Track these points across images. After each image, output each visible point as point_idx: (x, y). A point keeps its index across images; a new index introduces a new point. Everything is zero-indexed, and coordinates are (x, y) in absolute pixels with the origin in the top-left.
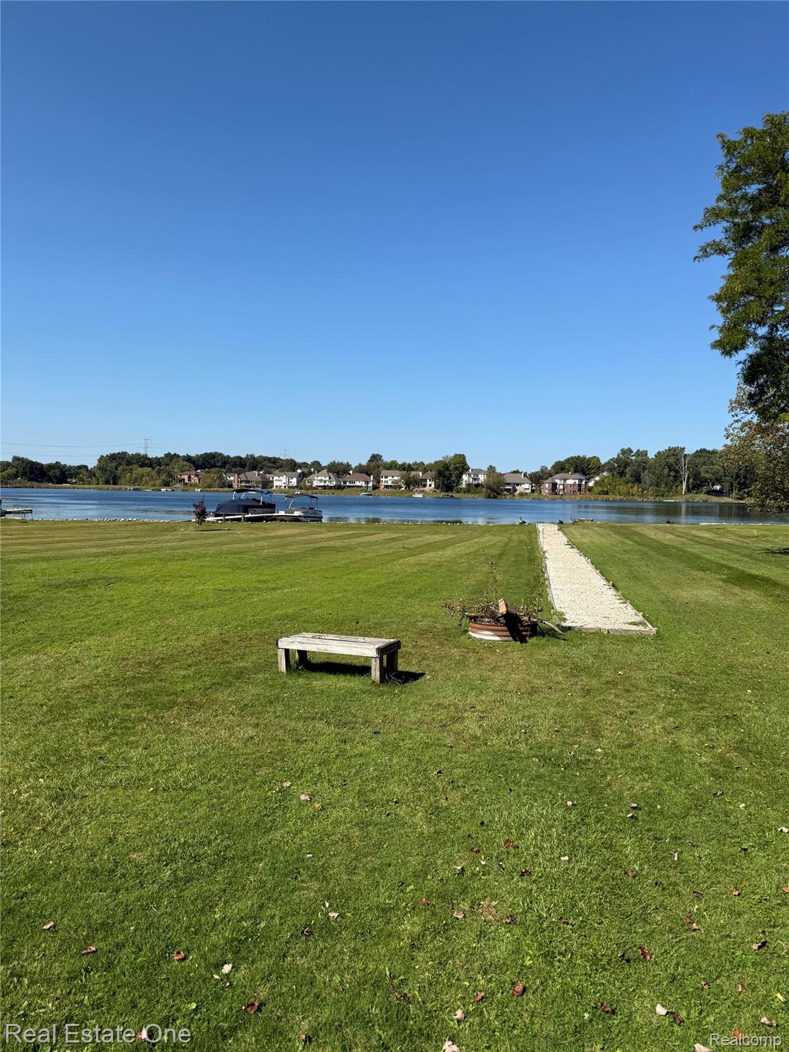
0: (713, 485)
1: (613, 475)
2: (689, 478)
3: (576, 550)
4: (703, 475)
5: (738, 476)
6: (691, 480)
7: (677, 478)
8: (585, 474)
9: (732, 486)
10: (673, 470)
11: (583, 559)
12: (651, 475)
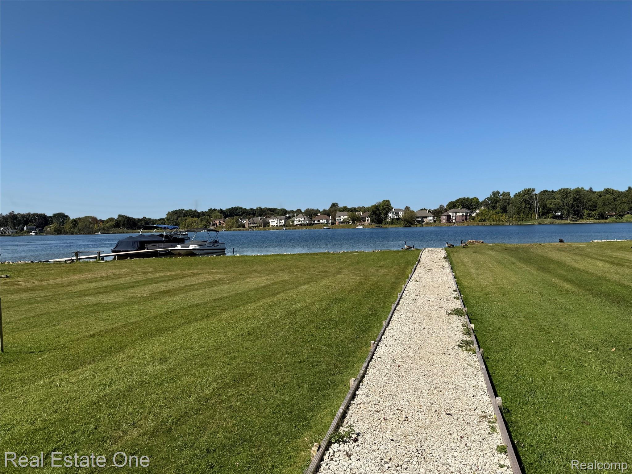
0: (556, 212)
1: (488, 208)
2: (539, 208)
4: (548, 206)
6: (541, 210)
7: (531, 209)
9: (569, 212)
10: (528, 204)
12: (513, 207)
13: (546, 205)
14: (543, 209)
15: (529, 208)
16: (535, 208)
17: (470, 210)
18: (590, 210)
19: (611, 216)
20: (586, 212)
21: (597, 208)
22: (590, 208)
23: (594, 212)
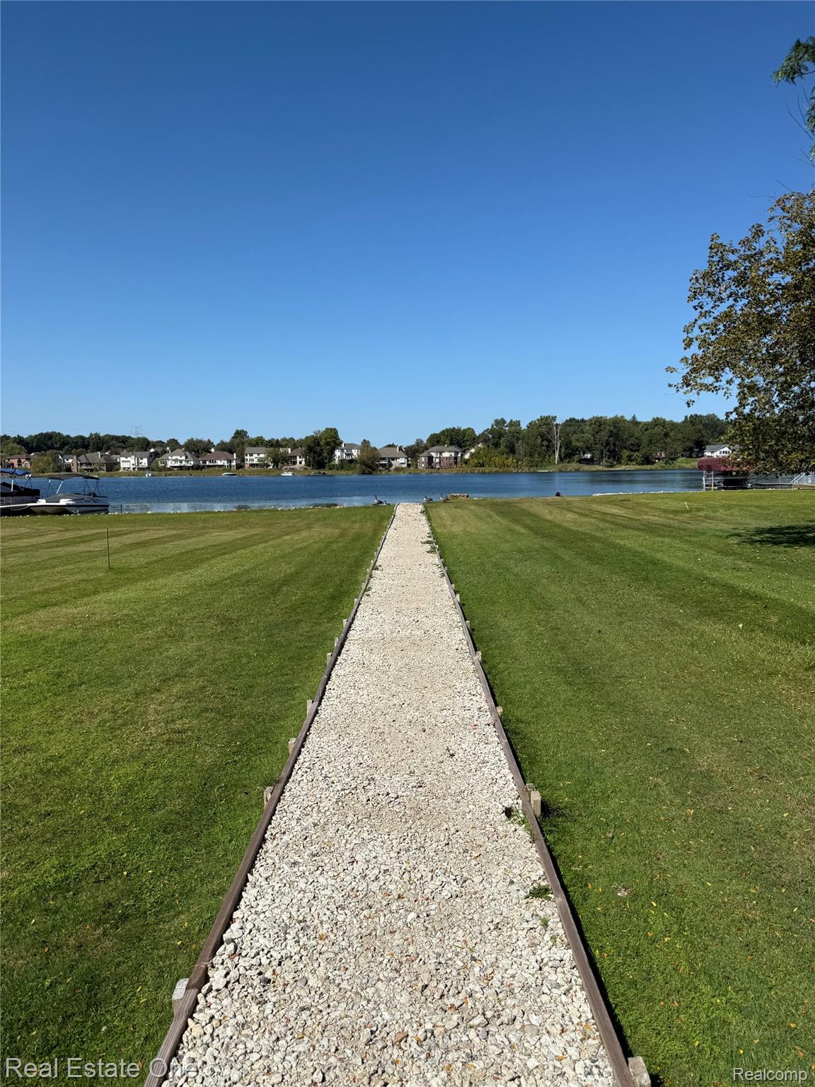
1: (488, 447)
2: (561, 447)
4: (574, 443)
5: (608, 443)
6: (563, 450)
7: (550, 448)
8: (460, 446)
9: (602, 454)
10: (546, 439)
12: (524, 446)
13: (571, 443)
14: (566, 449)
15: (547, 446)
16: (555, 446)
17: (462, 448)
18: (632, 450)
19: (659, 459)
20: (626, 453)
21: (641, 447)
22: (631, 447)
23: (637, 453)
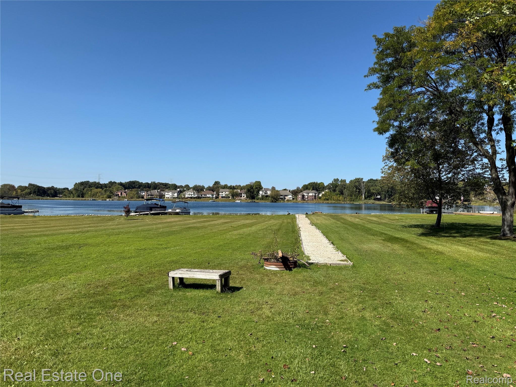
0: (377, 196)
1: (330, 191)
2: (365, 192)
3: (314, 227)
4: (372, 191)
5: (388, 191)
6: (366, 193)
7: (360, 192)
8: (317, 191)
9: (385, 196)
10: (358, 189)
11: (318, 231)
12: (348, 191)
13: (370, 191)
14: (368, 193)
16: (363, 192)
